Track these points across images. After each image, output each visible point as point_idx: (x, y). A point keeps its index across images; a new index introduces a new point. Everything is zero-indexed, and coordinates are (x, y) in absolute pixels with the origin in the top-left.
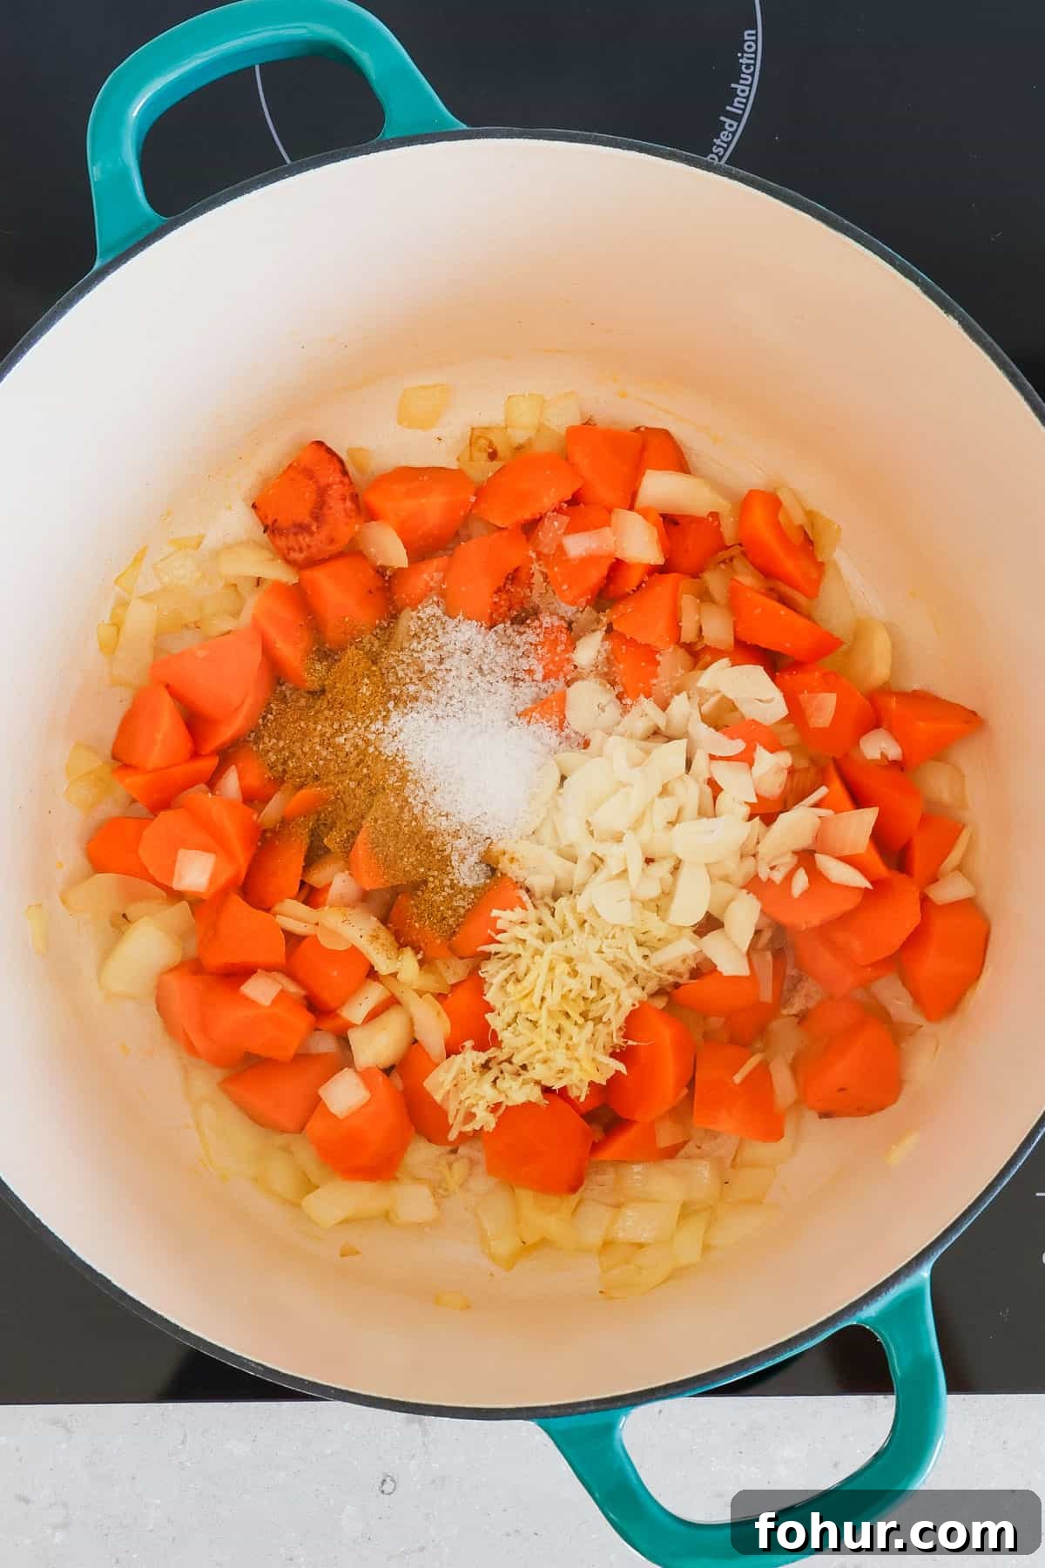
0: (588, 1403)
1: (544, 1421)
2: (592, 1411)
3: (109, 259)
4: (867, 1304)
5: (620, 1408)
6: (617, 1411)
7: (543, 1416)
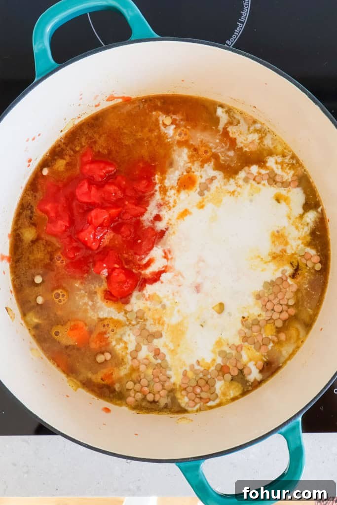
0: (191, 458)
1: (177, 464)
2: (192, 461)
3: (40, 78)
5: (201, 460)
7: (177, 462)
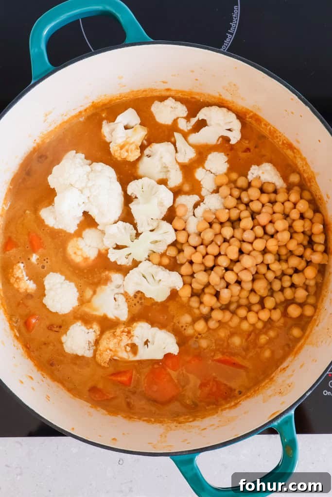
0: (186, 451)
1: (172, 457)
2: (187, 454)
3: (36, 80)
4: (275, 421)
6: (195, 454)
7: (171, 455)
